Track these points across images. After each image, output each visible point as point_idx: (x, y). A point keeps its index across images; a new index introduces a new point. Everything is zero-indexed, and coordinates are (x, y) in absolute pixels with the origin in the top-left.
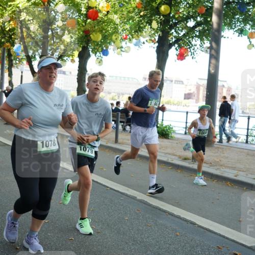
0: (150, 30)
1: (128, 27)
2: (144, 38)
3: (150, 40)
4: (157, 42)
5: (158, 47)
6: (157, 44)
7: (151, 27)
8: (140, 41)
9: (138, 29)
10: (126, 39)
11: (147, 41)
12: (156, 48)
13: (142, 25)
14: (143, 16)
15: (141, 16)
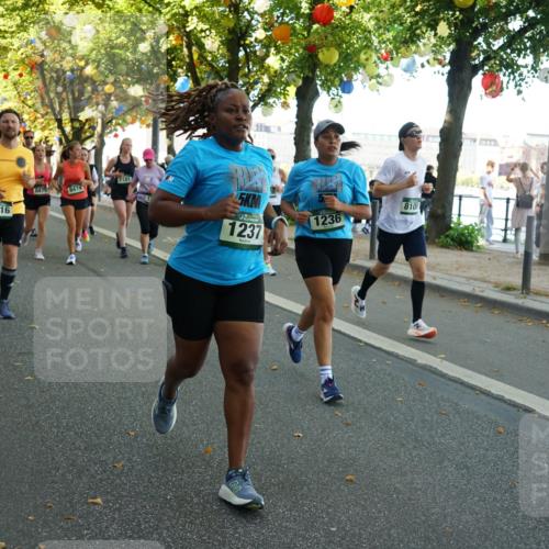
0: (433, 41)
1: (390, 35)
2: (422, 56)
3: (434, 59)
4: (450, 63)
5: (449, 73)
6: (448, 68)
7: (436, 34)
8: (414, 61)
9: (410, 39)
10: (386, 59)
11: (428, 62)
12: (446, 76)
13: (418, 32)
14: (422, 13)
15: (417, 13)
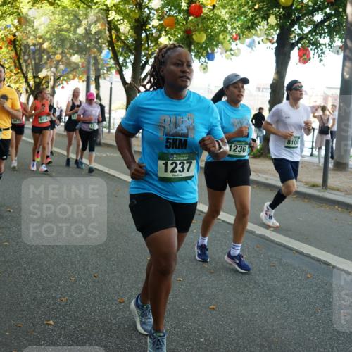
0: (266, 27)
1: (239, 24)
2: (258, 37)
3: (267, 39)
4: (277, 42)
5: (277, 48)
6: (276, 45)
7: (268, 23)
8: (254, 41)
9: (251, 26)
10: (236, 39)
11: (263, 40)
12: (274, 50)
13: (256, 21)
14: (259, 10)
15: (256, 10)
